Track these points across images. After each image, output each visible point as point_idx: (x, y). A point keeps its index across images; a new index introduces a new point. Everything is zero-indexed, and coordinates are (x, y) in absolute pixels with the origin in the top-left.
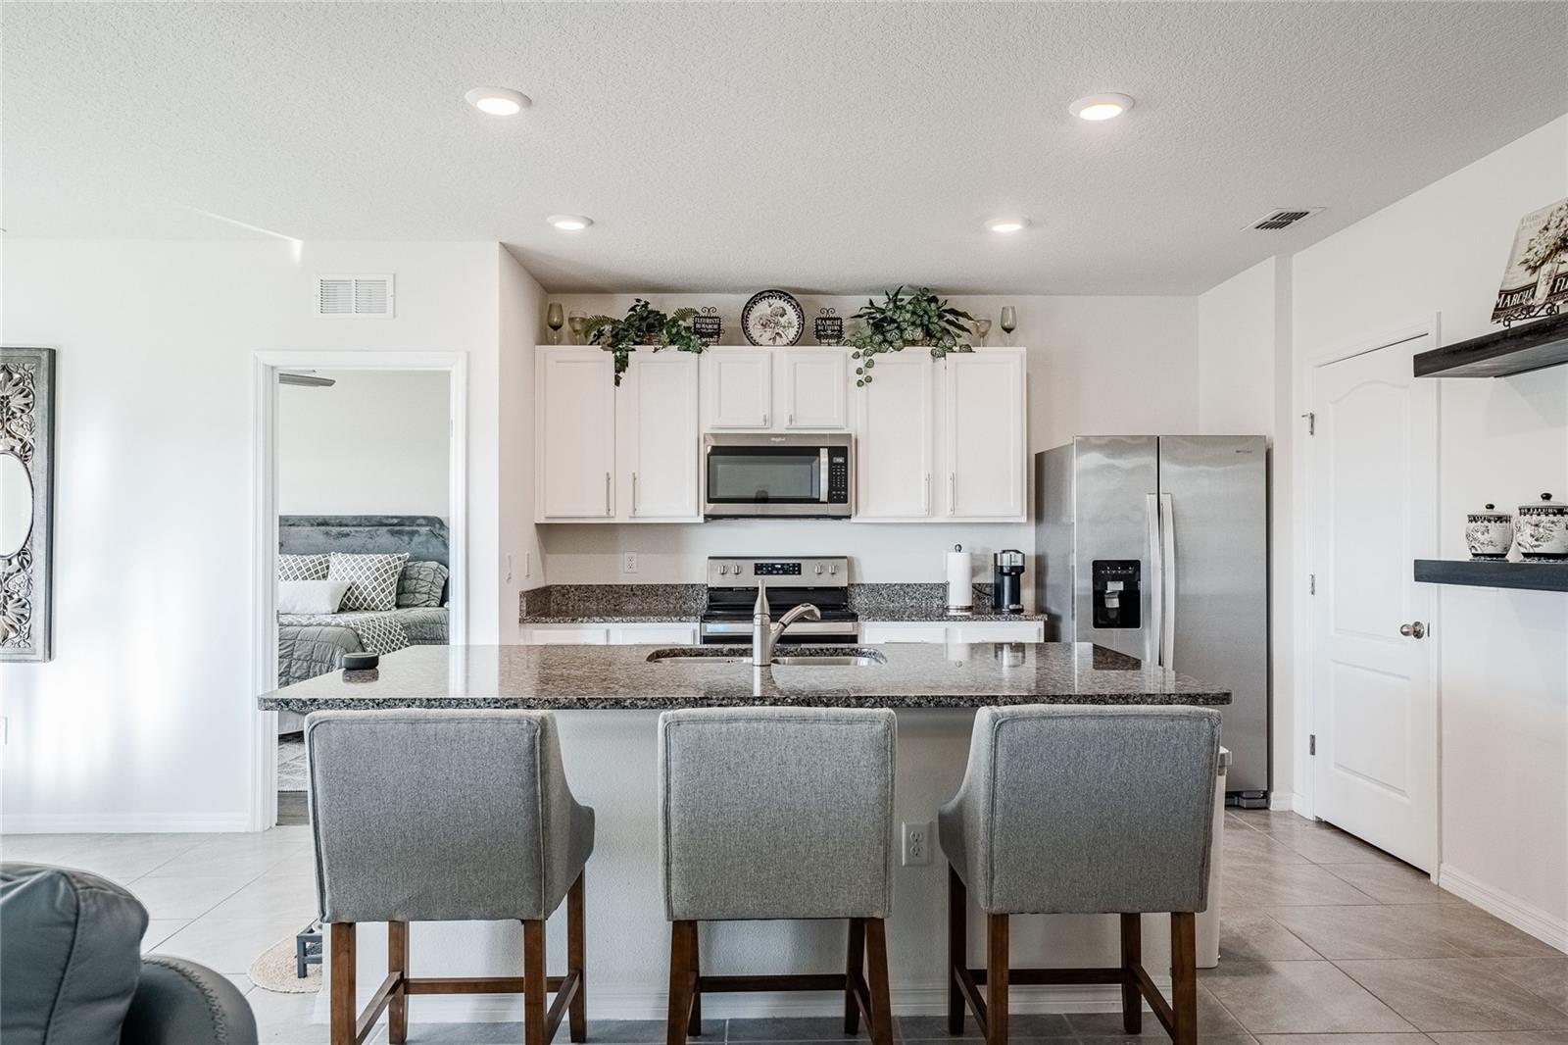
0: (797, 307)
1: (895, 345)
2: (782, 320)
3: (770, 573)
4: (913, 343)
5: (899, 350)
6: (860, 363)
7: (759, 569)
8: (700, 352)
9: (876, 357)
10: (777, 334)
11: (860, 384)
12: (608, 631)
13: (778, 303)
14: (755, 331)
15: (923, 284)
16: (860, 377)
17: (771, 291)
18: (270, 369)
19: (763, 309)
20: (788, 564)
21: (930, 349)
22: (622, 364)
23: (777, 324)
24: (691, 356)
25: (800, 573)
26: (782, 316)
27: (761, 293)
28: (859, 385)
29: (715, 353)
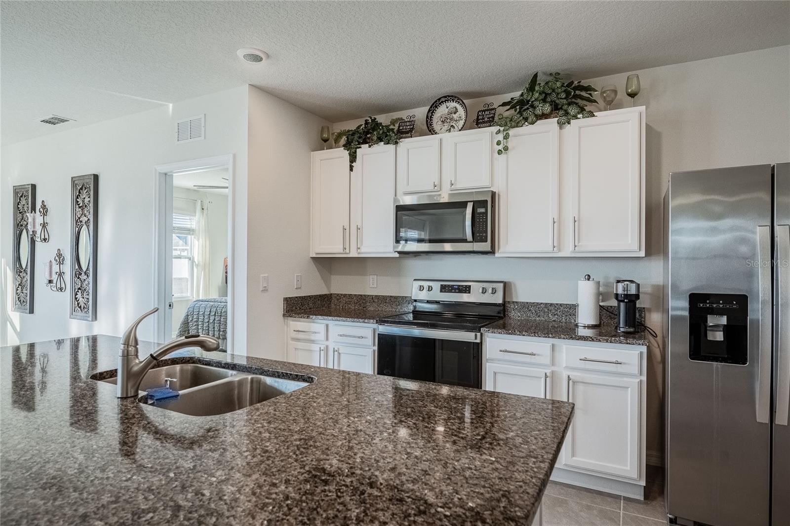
0: (463, 105)
1: (530, 120)
2: (455, 116)
3: (450, 291)
4: (544, 116)
5: (533, 123)
6: (500, 137)
7: (444, 289)
8: (396, 143)
9: (512, 132)
10: (452, 126)
11: (500, 152)
12: (327, 326)
13: (452, 104)
14: (437, 125)
15: (554, 70)
16: (501, 147)
17: (445, 97)
18: (164, 175)
19: (442, 110)
20: (462, 286)
21: (557, 119)
22: (353, 158)
23: (451, 119)
24: (391, 147)
25: (469, 293)
26: (455, 113)
27: (439, 99)
28: (499, 154)
29: (406, 143)
